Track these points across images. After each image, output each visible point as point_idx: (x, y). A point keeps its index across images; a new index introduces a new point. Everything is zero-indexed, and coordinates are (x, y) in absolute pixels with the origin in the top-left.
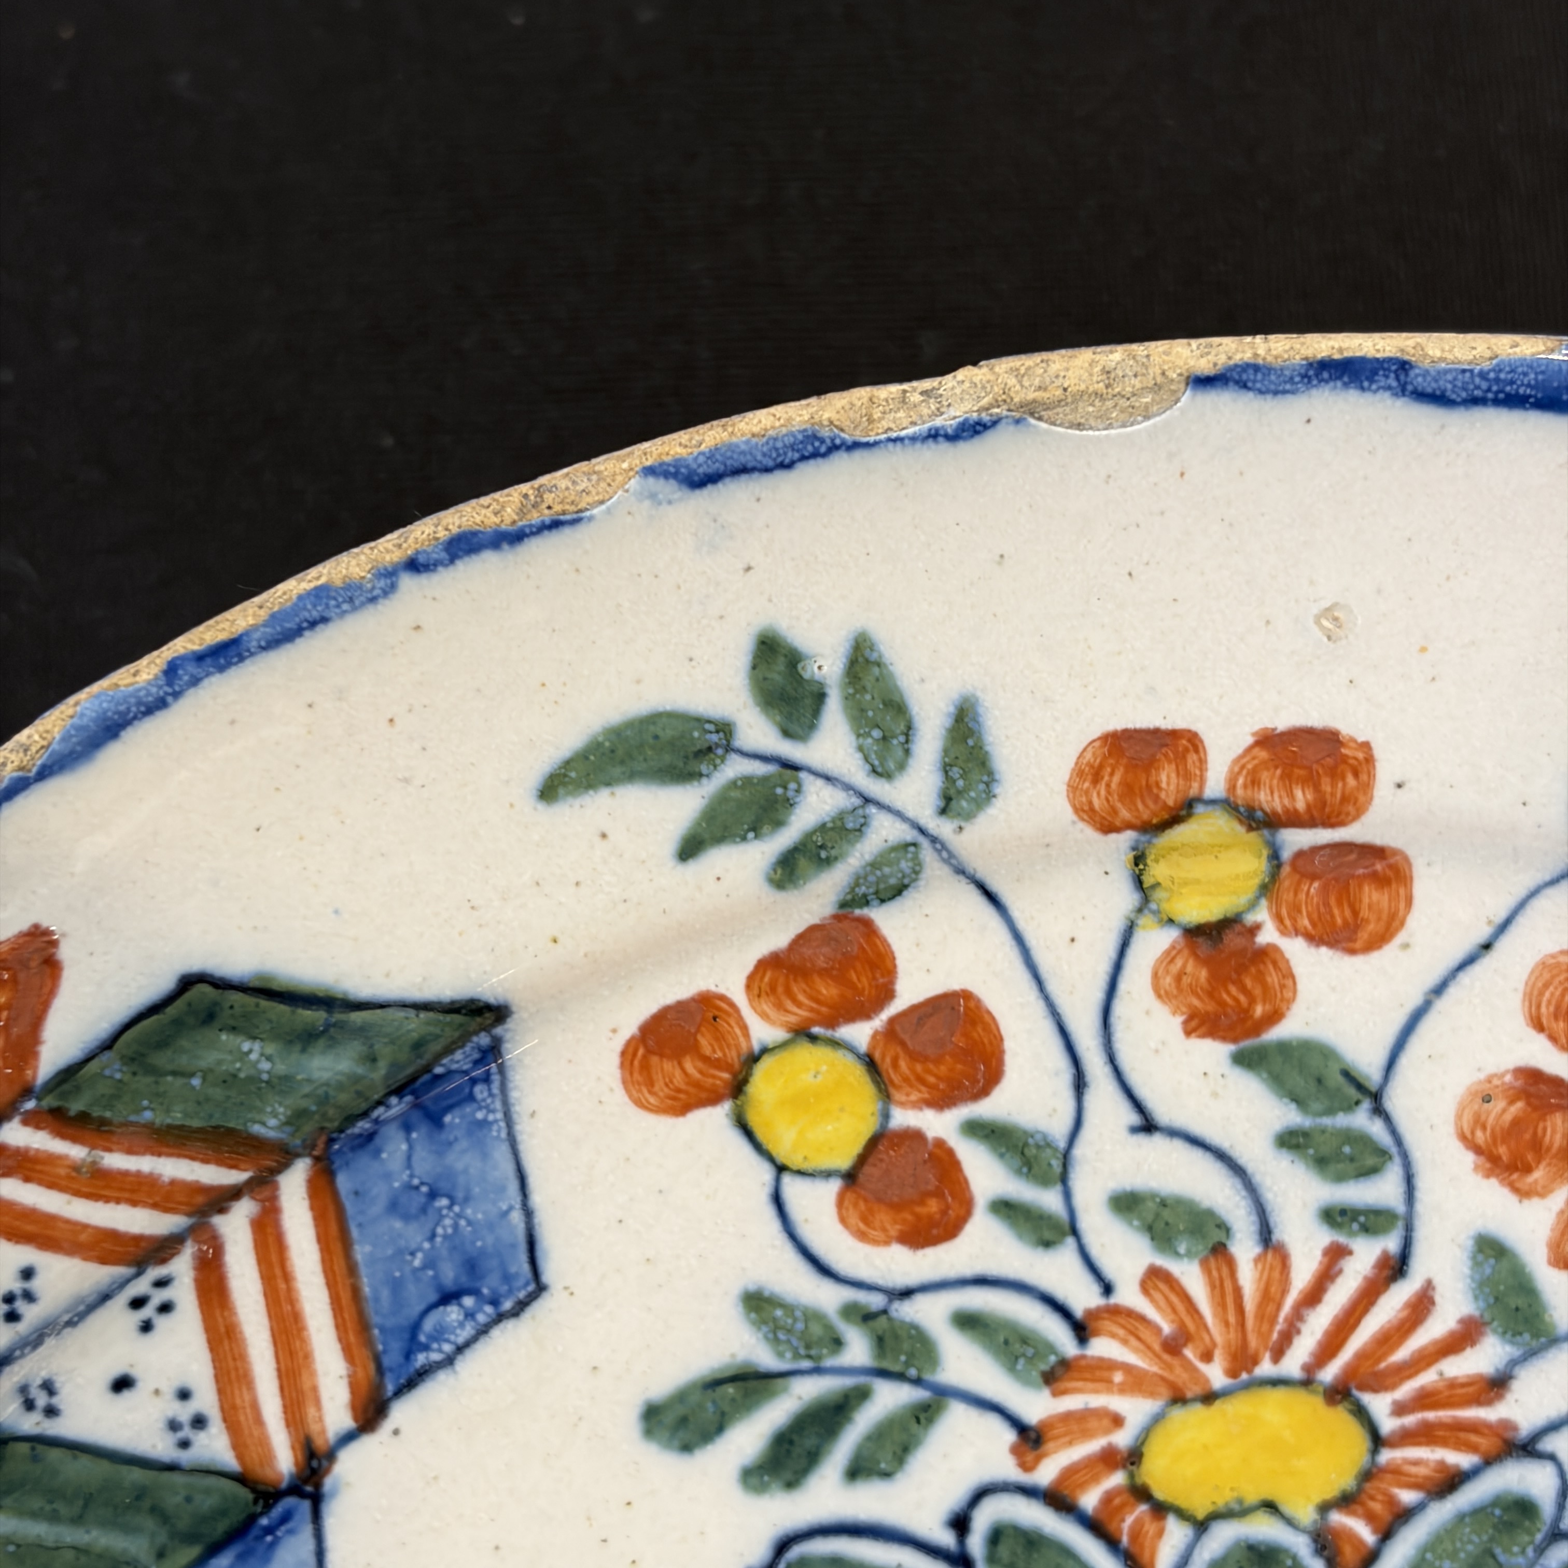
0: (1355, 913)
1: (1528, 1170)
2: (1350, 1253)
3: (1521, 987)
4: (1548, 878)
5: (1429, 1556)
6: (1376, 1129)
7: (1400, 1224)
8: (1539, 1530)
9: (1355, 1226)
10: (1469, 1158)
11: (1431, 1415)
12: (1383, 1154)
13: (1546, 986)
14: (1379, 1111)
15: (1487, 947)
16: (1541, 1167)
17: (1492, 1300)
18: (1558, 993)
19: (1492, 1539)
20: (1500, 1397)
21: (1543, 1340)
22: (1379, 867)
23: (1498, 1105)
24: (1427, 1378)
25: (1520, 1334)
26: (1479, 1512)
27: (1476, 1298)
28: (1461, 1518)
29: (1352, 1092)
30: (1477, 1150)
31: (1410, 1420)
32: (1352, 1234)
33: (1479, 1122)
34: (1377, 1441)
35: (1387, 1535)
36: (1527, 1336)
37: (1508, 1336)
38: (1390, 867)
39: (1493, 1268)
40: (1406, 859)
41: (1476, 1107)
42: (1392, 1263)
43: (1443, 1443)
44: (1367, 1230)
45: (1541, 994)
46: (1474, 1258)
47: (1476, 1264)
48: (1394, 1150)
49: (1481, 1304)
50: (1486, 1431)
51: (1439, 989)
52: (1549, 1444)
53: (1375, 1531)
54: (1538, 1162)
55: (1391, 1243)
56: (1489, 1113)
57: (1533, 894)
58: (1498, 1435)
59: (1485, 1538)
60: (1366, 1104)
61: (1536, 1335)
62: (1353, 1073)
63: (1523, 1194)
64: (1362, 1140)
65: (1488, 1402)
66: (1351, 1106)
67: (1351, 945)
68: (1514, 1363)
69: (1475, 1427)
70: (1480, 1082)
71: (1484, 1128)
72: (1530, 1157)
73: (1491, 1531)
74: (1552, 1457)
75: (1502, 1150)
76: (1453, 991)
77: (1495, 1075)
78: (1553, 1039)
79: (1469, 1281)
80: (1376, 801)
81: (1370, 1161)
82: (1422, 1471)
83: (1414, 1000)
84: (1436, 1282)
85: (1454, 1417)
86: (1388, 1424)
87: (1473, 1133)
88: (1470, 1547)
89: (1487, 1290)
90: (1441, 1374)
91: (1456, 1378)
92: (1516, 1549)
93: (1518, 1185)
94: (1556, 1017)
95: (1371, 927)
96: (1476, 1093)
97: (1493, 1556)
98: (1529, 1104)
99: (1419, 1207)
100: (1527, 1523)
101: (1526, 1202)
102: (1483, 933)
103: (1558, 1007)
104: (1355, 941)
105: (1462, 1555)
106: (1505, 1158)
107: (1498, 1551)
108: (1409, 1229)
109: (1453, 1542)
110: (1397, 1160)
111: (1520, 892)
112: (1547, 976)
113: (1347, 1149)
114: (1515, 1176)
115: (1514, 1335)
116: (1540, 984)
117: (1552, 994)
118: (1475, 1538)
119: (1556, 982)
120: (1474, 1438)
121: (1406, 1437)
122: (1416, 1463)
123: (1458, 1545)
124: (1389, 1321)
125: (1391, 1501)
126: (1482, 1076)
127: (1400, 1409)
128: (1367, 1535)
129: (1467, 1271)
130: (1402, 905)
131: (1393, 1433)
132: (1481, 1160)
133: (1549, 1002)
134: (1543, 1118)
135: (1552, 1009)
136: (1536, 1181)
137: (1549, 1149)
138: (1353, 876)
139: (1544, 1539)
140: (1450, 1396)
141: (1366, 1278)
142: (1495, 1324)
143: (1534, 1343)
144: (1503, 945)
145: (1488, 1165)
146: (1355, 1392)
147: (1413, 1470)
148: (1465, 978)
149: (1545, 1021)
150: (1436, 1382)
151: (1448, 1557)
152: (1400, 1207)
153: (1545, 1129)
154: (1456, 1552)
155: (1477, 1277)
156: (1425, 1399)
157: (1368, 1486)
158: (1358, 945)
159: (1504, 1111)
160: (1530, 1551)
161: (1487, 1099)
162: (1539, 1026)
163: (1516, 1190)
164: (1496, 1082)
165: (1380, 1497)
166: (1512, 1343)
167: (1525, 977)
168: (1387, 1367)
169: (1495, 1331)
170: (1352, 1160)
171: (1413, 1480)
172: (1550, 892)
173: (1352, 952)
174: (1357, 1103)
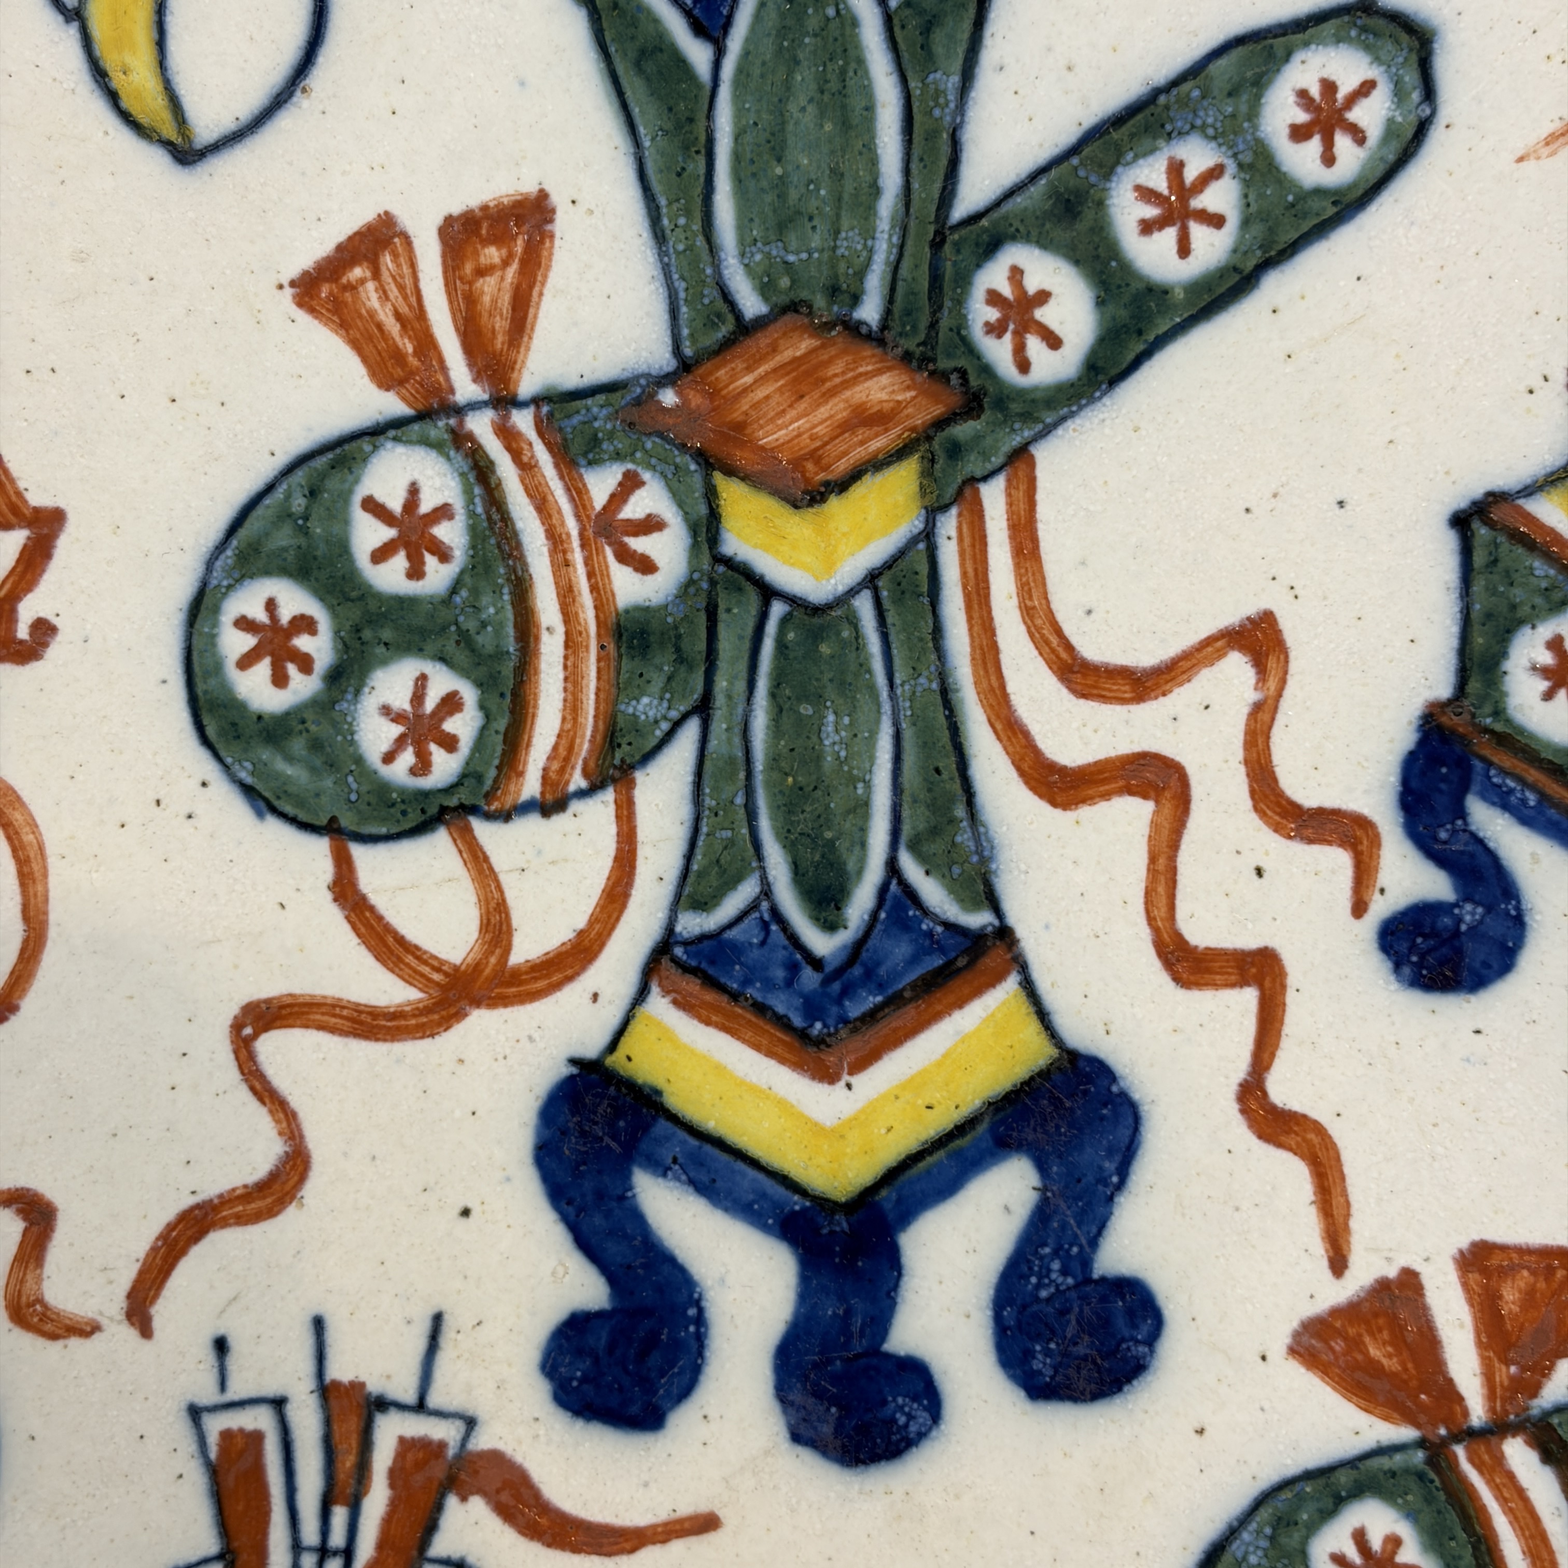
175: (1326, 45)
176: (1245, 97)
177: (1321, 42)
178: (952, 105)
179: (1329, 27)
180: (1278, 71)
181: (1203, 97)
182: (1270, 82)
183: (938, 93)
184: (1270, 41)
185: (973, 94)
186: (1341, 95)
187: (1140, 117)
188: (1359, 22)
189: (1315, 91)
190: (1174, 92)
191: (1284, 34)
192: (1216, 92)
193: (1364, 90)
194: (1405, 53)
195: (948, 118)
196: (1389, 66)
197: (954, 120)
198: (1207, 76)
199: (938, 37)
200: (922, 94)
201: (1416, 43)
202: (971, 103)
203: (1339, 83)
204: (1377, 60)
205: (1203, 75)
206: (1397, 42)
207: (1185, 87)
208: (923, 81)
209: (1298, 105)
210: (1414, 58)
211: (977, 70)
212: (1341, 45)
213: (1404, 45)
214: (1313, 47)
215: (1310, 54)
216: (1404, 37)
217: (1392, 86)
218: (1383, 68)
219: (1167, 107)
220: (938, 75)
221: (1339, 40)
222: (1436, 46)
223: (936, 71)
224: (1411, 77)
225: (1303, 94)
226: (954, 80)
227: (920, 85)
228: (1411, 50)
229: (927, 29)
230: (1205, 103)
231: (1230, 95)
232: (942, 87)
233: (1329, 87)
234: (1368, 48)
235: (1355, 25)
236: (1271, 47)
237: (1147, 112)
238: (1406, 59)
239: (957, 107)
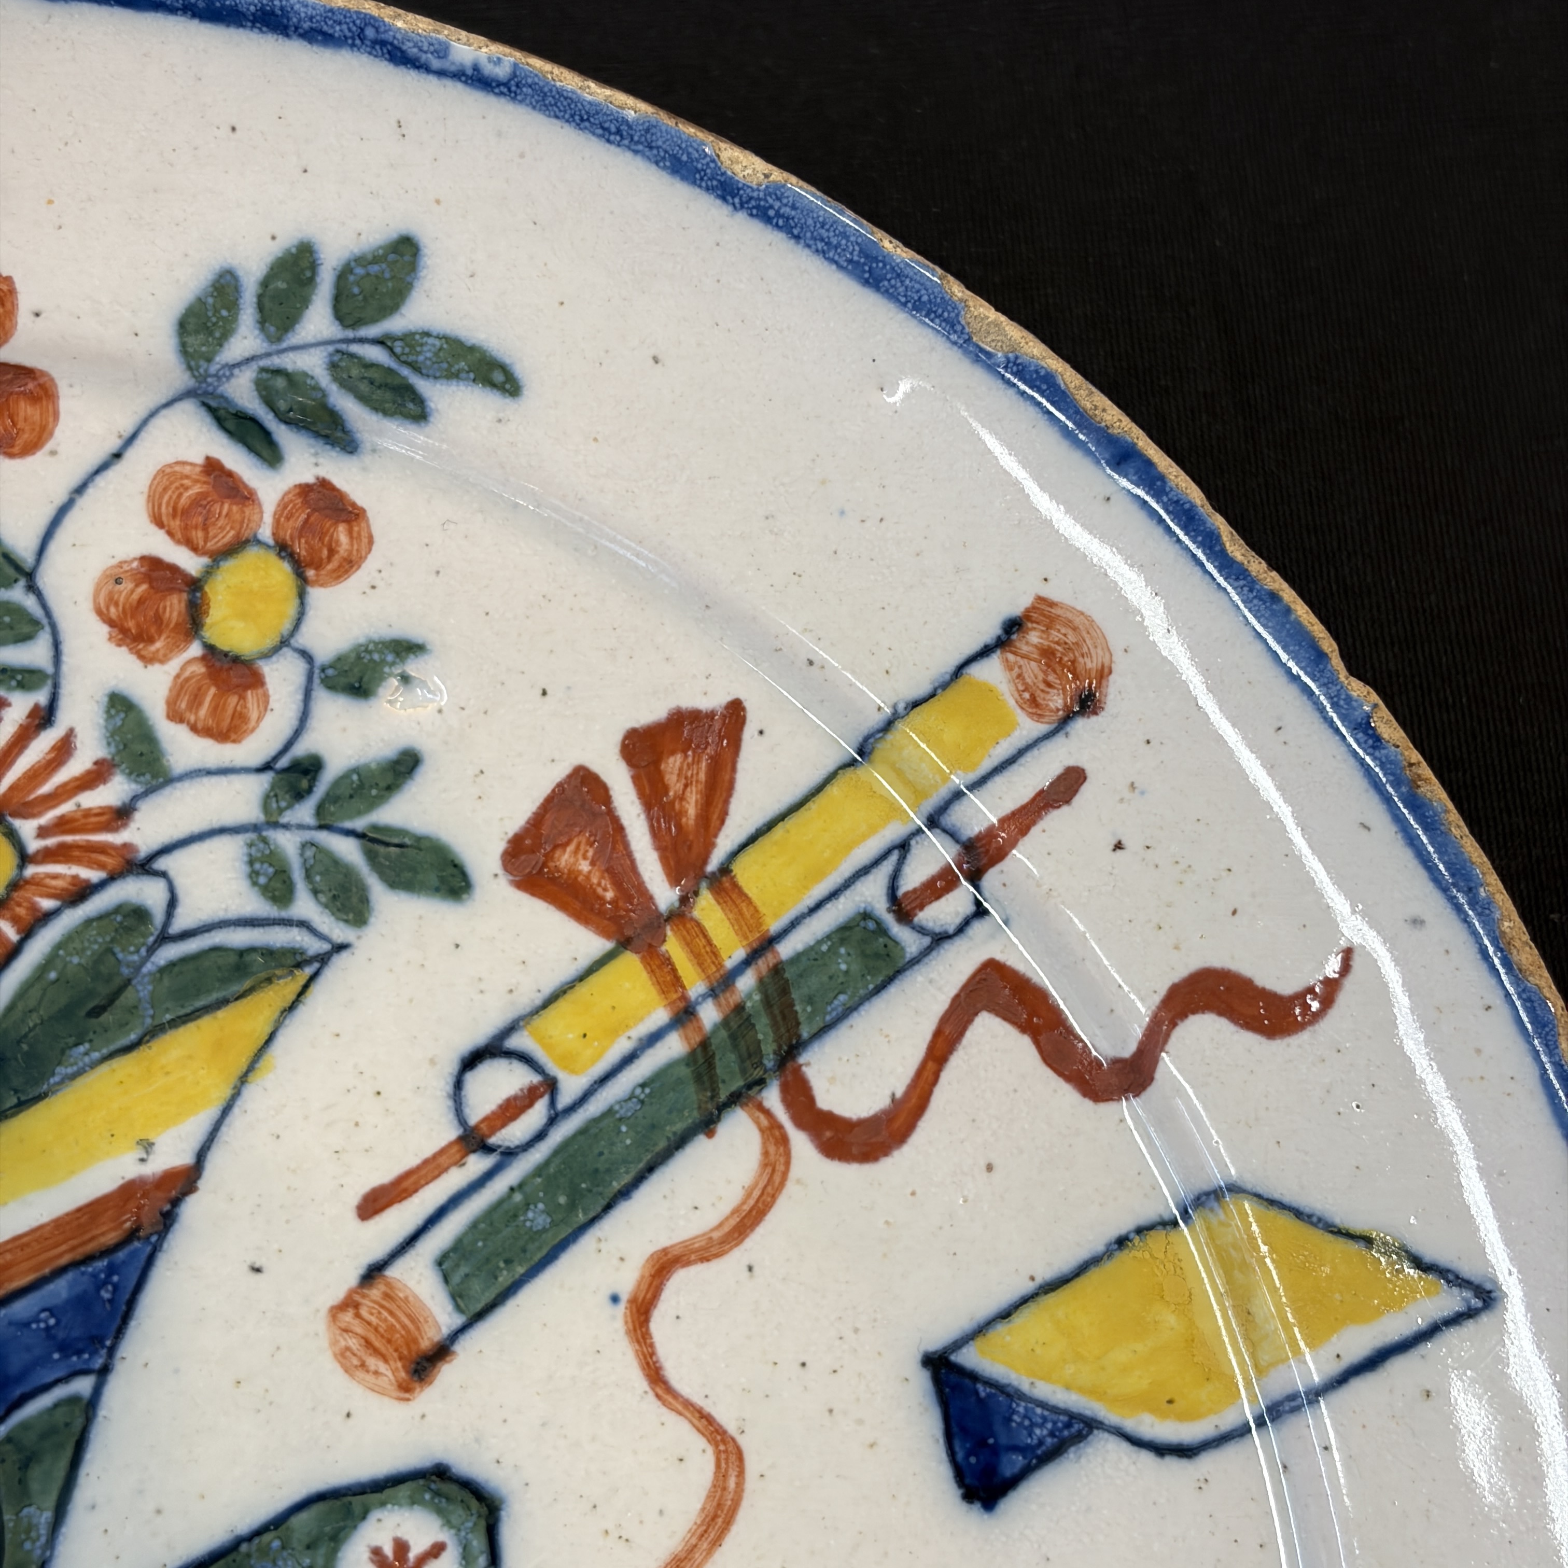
0: (14, 424)
1: (151, 640)
2: (9, 705)
3: (146, 490)
4: (164, 401)
5: (61, 952)
6: (30, 603)
7: (50, 682)
8: (152, 934)
9: (14, 683)
10: (105, 629)
11: (69, 838)
12: (36, 624)
13: (165, 489)
14: (32, 588)
15: (117, 456)
16: (163, 638)
17: (121, 747)
18: (174, 497)
19: (113, 940)
20: (125, 825)
21: (161, 780)
22: (31, 386)
23: (127, 586)
24: (66, 808)
25: (143, 774)
26: (102, 917)
27: (109, 744)
28: (88, 922)
29: (10, 571)
30: (111, 623)
31: (51, 842)
32: (10, 689)
33: (112, 600)
34: (24, 859)
35: (28, 934)
36: (148, 776)
37: (133, 776)
38: (40, 386)
39: (123, 720)
40: (52, 380)
41: (110, 587)
42: (42, 714)
43: (78, 861)
44: (23, 686)
45: (161, 497)
46: (108, 712)
47: (109, 716)
48: (45, 621)
49: (113, 749)
50: (113, 853)
51: (80, 489)
52: (161, 864)
53: (18, 932)
54: (160, 635)
55: (41, 697)
56: (120, 592)
57: (153, 414)
58: (123, 857)
59: (108, 939)
60: (22, 582)
61: (155, 776)
62: (13, 556)
63: (147, 660)
64: (18, 611)
65: (115, 830)
66: (8, 584)
67: (10, 450)
68: (136, 798)
69: (102, 849)
70: (112, 567)
71: (116, 604)
72: (153, 630)
73: (113, 934)
74: (163, 875)
75: (131, 624)
76: (91, 491)
77: (125, 562)
78: (170, 534)
79: (104, 731)
80: (20, 326)
81: (26, 629)
82: (59, 883)
83: (60, 497)
84: (78, 731)
85: (88, 841)
86: (33, 845)
87: (108, 608)
88: (96, 947)
89: (117, 738)
90: (79, 805)
91: (90, 809)
92: (132, 949)
93: (143, 653)
94: (174, 516)
95: (26, 436)
96: (111, 576)
97: (114, 954)
98: (151, 587)
99: (65, 668)
100: (143, 928)
101: (150, 667)
102: (113, 444)
103: (175, 509)
104: (13, 446)
105: (89, 953)
106: (133, 631)
107: (117, 949)
108: (56, 686)
109: (82, 942)
110: (48, 629)
111: (143, 413)
112: (165, 482)
113: (7, 619)
114: (141, 646)
115: (138, 776)
116: (160, 489)
117: (171, 497)
118: (100, 940)
119: (173, 486)
120: (103, 858)
121: (48, 855)
122: (55, 877)
123: (86, 944)
124: (39, 762)
125: (34, 908)
126: (114, 562)
127: (43, 832)
128: (12, 935)
129: (102, 722)
130: (51, 419)
131: (38, 852)
132: (115, 632)
133: (168, 503)
134: (163, 598)
135: (171, 510)
136: (158, 650)
137: (168, 625)
138: (11, 393)
139: (155, 942)
140: (86, 824)
141: (21, 725)
142: (124, 766)
143: (154, 783)
144: (131, 455)
145: (120, 636)
146: (9, 819)
147: (54, 883)
148: (100, 481)
149: (164, 519)
150: (75, 811)
151: (77, 954)
152: (50, 670)
153: (165, 608)
154: (84, 950)
155: (110, 727)
156: (63, 825)
157: (15, 895)
158: (16, 450)
159: (132, 591)
160: (143, 951)
161: (118, 581)
162: (159, 524)
163: (141, 657)
164: (126, 567)
165: (25, 904)
166: (136, 782)
167: (148, 483)
168: (36, 799)
169: (123, 772)
170: (12, 628)
171: (53, 891)
172: (164, 412)
173: (11, 456)
174: (16, 581)
175: (400, 1505)
176: (322, 1551)
177: (397, 1503)
178: (43, 1539)
179: (404, 1490)
180: (355, 1527)
181: (283, 1547)
182: (347, 1537)
183: (30, 1528)
184: (349, 1498)
185: (64, 1530)
186: (412, 1555)
187: (222, 1562)
188: (433, 1486)
189: (388, 1550)
190: (256, 1541)
191: (363, 1493)
192: (295, 1544)
193: (435, 1551)
194: (474, 1518)
195: (39, 1552)
196: (459, 1530)
197: (44, 1552)
198: (288, 1529)
199: (35, 1473)
200: (15, 1527)
201: (485, 1509)
202: (61, 1538)
203: (412, 1543)
204: (448, 1523)
205: (284, 1527)
206: (469, 1509)
207: (267, 1537)
208: (17, 1514)
209: (372, 1561)
210: (483, 1524)
211: (70, 1507)
212: (415, 1506)
213: (474, 1511)
214: (389, 1506)
215: (386, 1513)
216: (474, 1503)
217: (461, 1550)
218: (453, 1531)
219: (248, 1555)
220: (32, 1509)
221: (413, 1501)
222: (503, 1514)
223: (30, 1505)
224: (478, 1543)
225: (377, 1552)
226: (46, 1516)
227: (14, 1517)
228: (480, 1516)
229: (25, 1465)
230: (285, 1554)
231: (308, 1547)
232: (35, 1521)
233: (401, 1547)
234: (439, 1512)
235: (429, 1488)
236: (350, 1503)
237: (230, 1558)
238: (475, 1524)
239: (47, 1541)
